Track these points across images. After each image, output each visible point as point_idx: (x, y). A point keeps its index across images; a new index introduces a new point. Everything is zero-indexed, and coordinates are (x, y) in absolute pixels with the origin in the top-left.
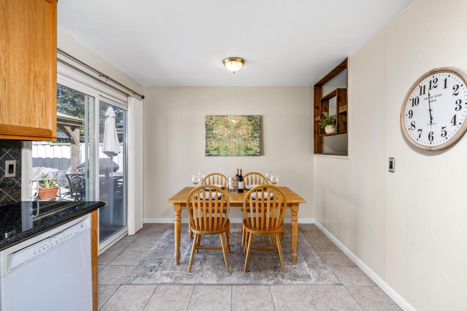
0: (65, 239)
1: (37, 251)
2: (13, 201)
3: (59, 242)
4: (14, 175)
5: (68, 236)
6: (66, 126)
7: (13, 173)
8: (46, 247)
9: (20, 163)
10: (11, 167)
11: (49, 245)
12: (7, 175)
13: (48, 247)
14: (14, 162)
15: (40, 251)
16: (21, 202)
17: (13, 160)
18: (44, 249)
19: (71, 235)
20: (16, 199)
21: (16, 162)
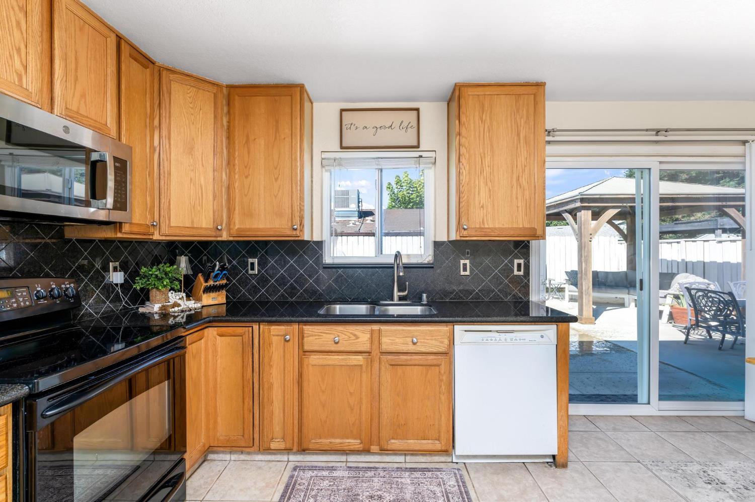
0: (516, 341)
1: (485, 339)
2: (521, 298)
3: (509, 340)
4: (521, 273)
5: (520, 340)
6: (727, 208)
7: (520, 271)
8: (494, 339)
9: (529, 262)
10: (519, 265)
11: (498, 339)
12: (516, 273)
13: (496, 340)
14: (522, 261)
15: (487, 340)
16: (529, 302)
17: (521, 259)
18: (492, 340)
19: (524, 339)
20: (525, 297)
21: (524, 261)
